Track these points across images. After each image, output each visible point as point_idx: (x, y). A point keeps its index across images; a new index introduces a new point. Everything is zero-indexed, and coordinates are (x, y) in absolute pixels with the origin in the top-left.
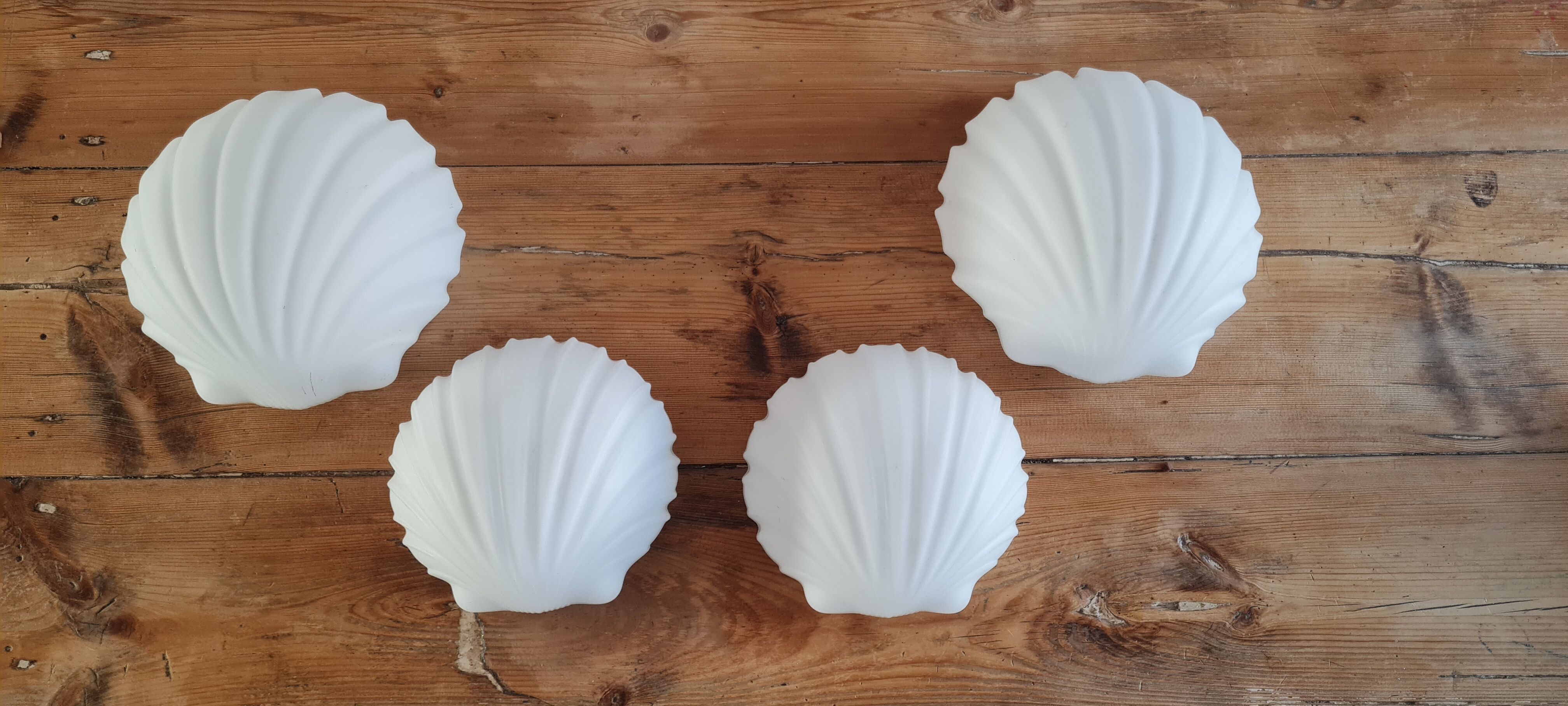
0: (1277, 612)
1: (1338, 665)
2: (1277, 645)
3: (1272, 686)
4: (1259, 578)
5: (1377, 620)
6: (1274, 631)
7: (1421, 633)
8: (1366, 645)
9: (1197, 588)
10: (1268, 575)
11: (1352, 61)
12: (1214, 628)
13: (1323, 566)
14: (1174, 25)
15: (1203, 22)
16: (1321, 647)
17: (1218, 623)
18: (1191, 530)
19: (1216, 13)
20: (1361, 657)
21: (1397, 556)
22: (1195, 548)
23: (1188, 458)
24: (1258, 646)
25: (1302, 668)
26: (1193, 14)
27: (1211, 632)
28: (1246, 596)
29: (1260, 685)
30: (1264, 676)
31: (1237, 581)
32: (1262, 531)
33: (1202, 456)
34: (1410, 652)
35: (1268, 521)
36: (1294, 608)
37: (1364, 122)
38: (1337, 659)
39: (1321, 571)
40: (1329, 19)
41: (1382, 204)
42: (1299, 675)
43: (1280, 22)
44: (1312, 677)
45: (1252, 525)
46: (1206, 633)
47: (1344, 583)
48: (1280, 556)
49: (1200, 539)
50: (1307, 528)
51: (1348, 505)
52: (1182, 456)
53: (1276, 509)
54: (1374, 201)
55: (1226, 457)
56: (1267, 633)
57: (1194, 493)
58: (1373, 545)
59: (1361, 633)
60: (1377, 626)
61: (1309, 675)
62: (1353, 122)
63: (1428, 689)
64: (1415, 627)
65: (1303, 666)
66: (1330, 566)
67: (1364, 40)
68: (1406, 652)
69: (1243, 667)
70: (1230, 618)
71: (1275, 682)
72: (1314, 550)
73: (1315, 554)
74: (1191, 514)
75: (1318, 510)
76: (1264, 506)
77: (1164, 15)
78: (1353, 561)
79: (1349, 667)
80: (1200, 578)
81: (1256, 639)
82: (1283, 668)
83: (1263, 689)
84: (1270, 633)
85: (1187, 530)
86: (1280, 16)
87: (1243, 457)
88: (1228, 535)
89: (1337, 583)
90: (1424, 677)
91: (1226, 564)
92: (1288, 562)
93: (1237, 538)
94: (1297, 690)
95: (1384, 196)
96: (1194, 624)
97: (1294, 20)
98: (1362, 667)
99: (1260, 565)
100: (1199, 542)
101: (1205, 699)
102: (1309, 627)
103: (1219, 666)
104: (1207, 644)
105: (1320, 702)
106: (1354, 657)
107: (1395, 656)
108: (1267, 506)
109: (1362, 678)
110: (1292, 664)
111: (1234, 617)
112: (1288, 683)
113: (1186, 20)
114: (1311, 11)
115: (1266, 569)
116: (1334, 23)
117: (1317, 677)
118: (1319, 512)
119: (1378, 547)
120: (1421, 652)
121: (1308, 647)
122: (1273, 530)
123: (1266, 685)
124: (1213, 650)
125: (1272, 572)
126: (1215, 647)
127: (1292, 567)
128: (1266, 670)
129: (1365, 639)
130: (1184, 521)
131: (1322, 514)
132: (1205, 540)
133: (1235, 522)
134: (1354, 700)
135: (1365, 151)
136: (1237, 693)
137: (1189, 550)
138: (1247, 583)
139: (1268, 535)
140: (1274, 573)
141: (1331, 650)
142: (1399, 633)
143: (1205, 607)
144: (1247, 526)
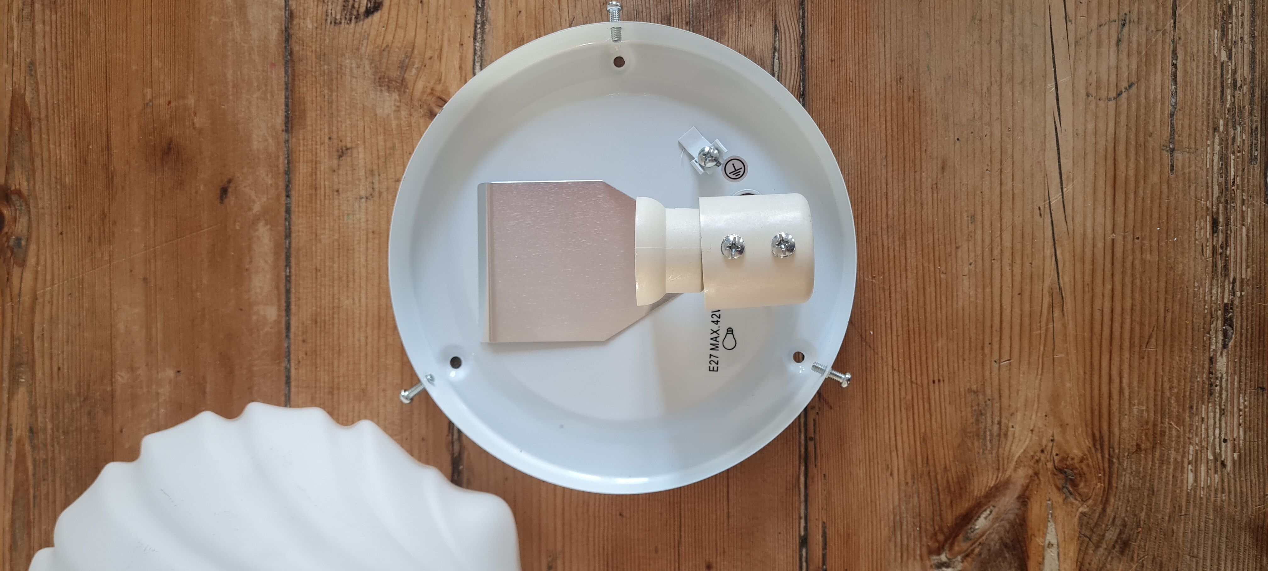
0: (1063, 426)
1: (1150, 337)
2: (1116, 431)
3: (1184, 447)
4: (1007, 449)
5: (1078, 264)
6: (1093, 434)
7: (1100, 195)
8: (1118, 287)
9: (1023, 553)
10: (1003, 434)
11: (123, 188)
12: (1088, 533)
13: (987, 341)
14: (54, 481)
15: (49, 431)
16: (1121, 361)
17: (1081, 525)
18: (924, 550)
19: (33, 409)
20: (1137, 295)
21: (973, 218)
22: (956, 548)
23: (804, 541)
24: (1120, 463)
25: (1156, 395)
26: (34, 447)
27: (1095, 538)
28: (1036, 474)
29: (1183, 467)
30: (1169, 458)
31: (1011, 486)
32: (929, 435)
33: (800, 518)
34: (1131, 215)
35: (911, 424)
36: (1055, 399)
37: (230, 181)
38: (1141, 337)
39: (996, 346)
40: (47, 218)
41: (375, 167)
42: (1166, 402)
43: (51, 302)
44: (1170, 380)
45: (919, 450)
46: (1097, 546)
47: (1017, 311)
48: (969, 409)
49: (941, 537)
50: (924, 359)
51: (887, 287)
52: (801, 551)
53: (891, 407)
54: (369, 180)
55: (802, 479)
56: (1098, 446)
57: (862, 540)
58: (953, 253)
59: (1098, 290)
60: (1088, 267)
61: (1167, 386)
62: (231, 199)
63: (1192, 193)
64: (1090, 203)
65: (1152, 393)
66: (988, 331)
67: (85, 162)
68: (1131, 222)
69: (1152, 491)
70: (1072, 504)
71: (1178, 442)
72: (960, 353)
73: (967, 352)
74: (899, 549)
75: (894, 338)
76: (887, 426)
77: (34, 497)
78: (980, 290)
79: (1154, 319)
80: (1006, 546)
81: (1106, 465)
82: (1155, 425)
83: (1189, 463)
84: (1098, 441)
85: (925, 557)
86: (40, 300)
87: (803, 450)
88: (935, 491)
89: (1016, 322)
90: (1172, 199)
91: (983, 500)
92: (981, 397)
93: (939, 477)
94: (1191, 407)
95: (362, 162)
96: (1082, 564)
97: (49, 277)
98: (1154, 297)
99: (985, 445)
100: (946, 541)
101: (1204, 559)
102: (1087, 377)
103: (1150, 529)
104: (1114, 547)
105: (1211, 373)
106: (1138, 308)
107: (1137, 241)
108: (886, 421)
109: (1173, 301)
110: (1148, 411)
111: (1071, 499)
112: (1180, 421)
113: (45, 461)
114: (33, 247)
115: (991, 435)
116: (55, 211)
117: (1171, 372)
118: (897, 336)
119: (957, 248)
120: (1132, 196)
121: (1121, 382)
122: (928, 416)
123: (1183, 457)
124: (1124, 536)
125: (996, 428)
126: (1121, 533)
127: (988, 392)
128: (1157, 454)
129: (1108, 287)
130: (910, 561)
131: (900, 333)
132: (941, 529)
133: (913, 477)
134: (1209, 317)
135: (282, 185)
136: (1195, 506)
137: (959, 558)
138: (1015, 469)
139: (934, 426)
140: (999, 423)
141: (1127, 344)
142: (1100, 231)
143: (1054, 541)
144: (919, 458)
